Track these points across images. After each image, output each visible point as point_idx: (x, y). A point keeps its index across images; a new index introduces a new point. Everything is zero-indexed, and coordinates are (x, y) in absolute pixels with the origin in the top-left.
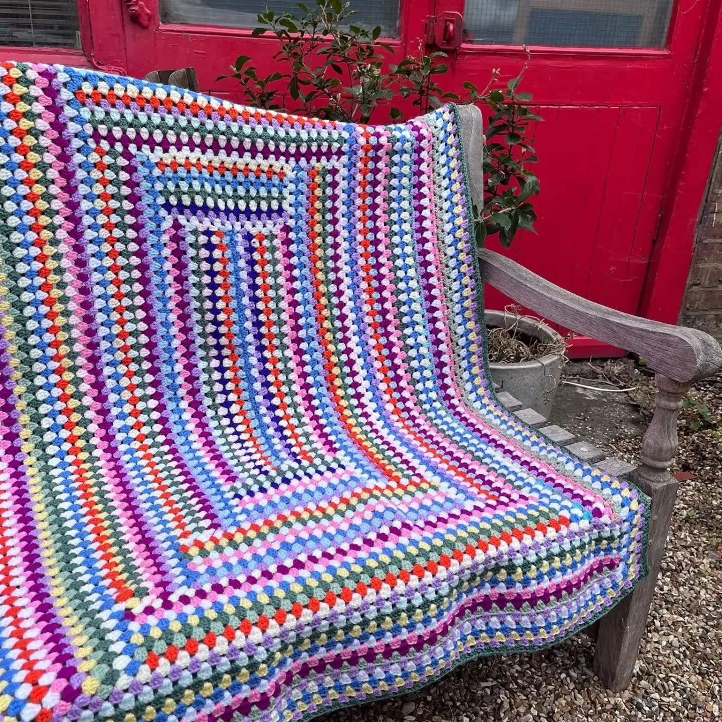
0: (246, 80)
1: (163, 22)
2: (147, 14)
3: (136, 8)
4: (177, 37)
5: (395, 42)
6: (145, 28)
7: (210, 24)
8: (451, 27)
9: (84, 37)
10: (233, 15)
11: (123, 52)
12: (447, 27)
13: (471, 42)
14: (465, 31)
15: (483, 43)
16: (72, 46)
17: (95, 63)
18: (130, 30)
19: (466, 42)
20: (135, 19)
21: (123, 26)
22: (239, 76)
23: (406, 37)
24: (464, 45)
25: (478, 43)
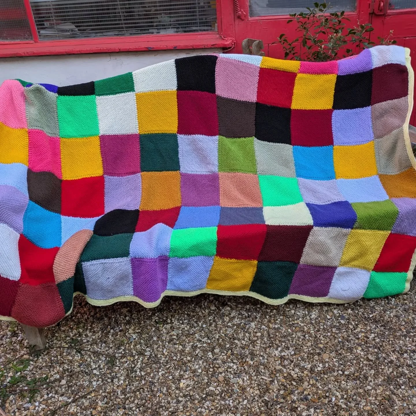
0: (283, 43)
1: (250, 17)
2: (244, 14)
3: (240, 13)
4: (256, 22)
5: (355, 14)
6: (243, 20)
7: (270, 15)
8: (382, 4)
9: (218, 26)
10: (280, 10)
11: (234, 31)
12: (380, 4)
13: (394, 9)
14: (390, 4)
15: (399, 9)
16: (213, 30)
17: (223, 37)
18: (237, 21)
19: (390, 9)
20: (239, 17)
21: (234, 20)
22: (281, 42)
23: (359, 11)
24: (389, 11)
25: (397, 9)
